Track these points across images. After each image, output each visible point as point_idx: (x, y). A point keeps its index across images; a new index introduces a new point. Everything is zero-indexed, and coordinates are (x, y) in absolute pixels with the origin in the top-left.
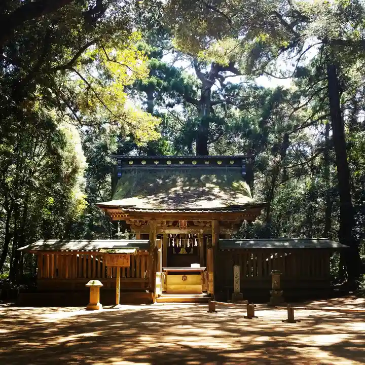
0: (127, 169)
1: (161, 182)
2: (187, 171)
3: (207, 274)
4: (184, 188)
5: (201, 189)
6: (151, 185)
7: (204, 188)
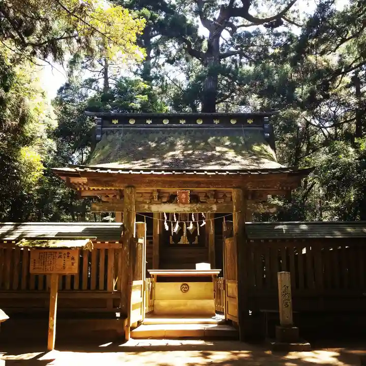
0: (109, 130)
1: (154, 145)
2: (190, 132)
3: (224, 281)
4: (185, 152)
5: (209, 154)
6: (140, 149)
7: (214, 152)
